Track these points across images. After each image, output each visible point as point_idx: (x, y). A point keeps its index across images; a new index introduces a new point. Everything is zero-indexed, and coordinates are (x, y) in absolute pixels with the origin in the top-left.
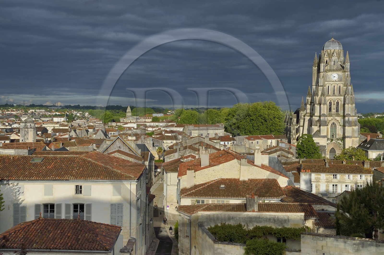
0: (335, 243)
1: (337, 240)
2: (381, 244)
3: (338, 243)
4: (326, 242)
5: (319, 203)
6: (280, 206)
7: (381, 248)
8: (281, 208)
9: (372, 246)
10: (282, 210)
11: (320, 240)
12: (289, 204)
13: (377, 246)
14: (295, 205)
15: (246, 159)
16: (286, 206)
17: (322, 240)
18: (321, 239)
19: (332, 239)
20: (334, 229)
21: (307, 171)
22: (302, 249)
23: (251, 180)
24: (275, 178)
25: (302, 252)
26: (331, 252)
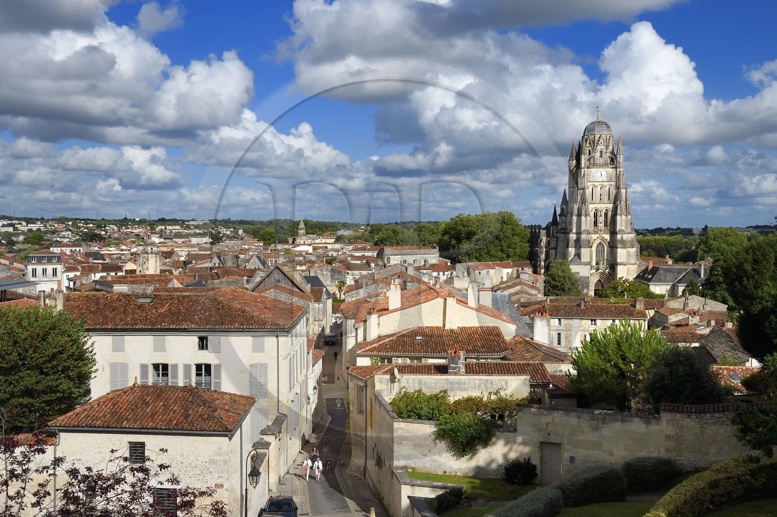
0: (565, 418)
1: (568, 415)
2: (628, 418)
3: (569, 419)
4: (551, 417)
5: (556, 361)
6: (498, 366)
7: (629, 424)
8: (499, 368)
9: (617, 421)
10: (503, 372)
11: (545, 415)
12: (511, 364)
13: (623, 421)
14: (519, 364)
15: (454, 297)
16: (507, 366)
17: (546, 415)
18: (546, 413)
19: (560, 412)
21: (544, 314)
22: (518, 428)
23: (462, 329)
24: (495, 325)
25: (518, 432)
26: (560, 432)
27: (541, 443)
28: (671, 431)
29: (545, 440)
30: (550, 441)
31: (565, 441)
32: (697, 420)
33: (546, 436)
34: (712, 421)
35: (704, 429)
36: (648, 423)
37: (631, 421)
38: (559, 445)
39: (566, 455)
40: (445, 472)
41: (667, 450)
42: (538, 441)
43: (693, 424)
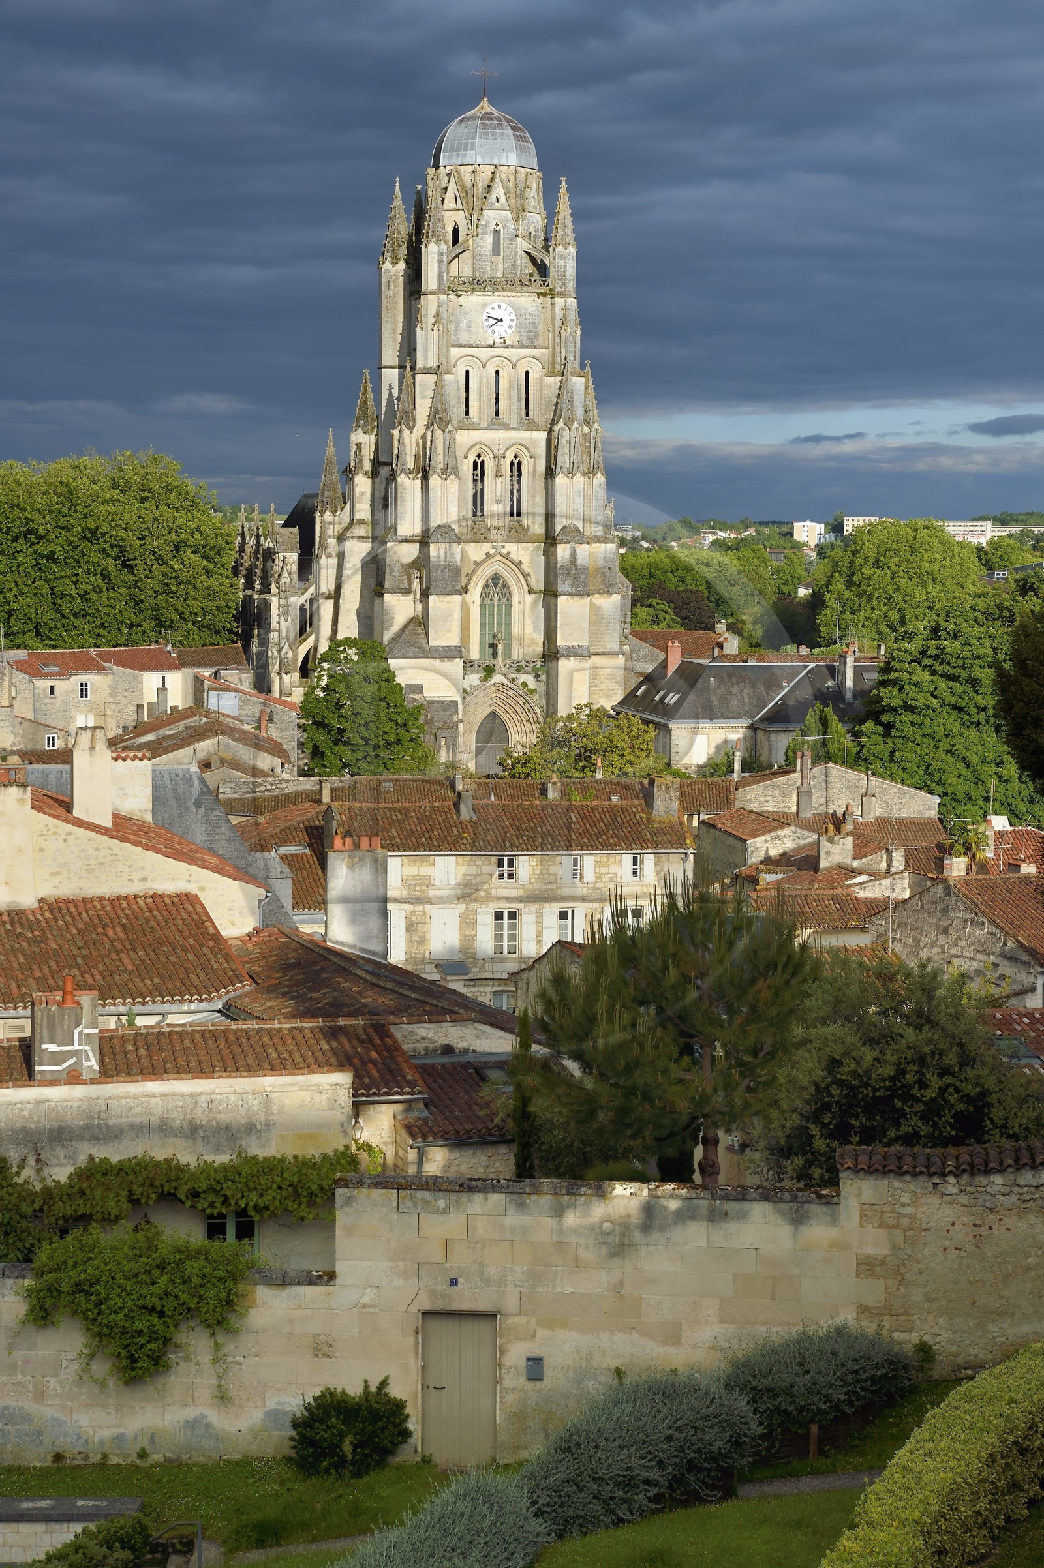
0: (513, 1219)
1: (521, 1205)
2: (732, 1206)
3: (526, 1220)
4: (463, 1219)
5: (430, 1013)
6: (222, 1041)
7: (732, 1226)
8: (225, 1051)
9: (693, 1218)
10: (230, 1063)
11: (438, 1211)
12: (269, 1031)
13: (714, 1217)
14: (301, 1030)
15: (24, 786)
16: (254, 1039)
17: (445, 1212)
18: (442, 1204)
19: (495, 1198)
20: (503, 1149)
21: (365, 842)
22: (340, 1267)
23: (55, 908)
24: (192, 888)
25: (339, 1280)
26: (493, 1271)
27: (426, 1314)
28: (875, 1244)
29: (440, 1305)
30: (456, 1306)
31: (511, 1302)
32: (964, 1199)
33: (443, 1287)
34: (1013, 1199)
35: (983, 1230)
36: (798, 1220)
37: (743, 1216)
38: (492, 1316)
39: (516, 1355)
40: (58, 1457)
41: (863, 1310)
42: (414, 1309)
43: (949, 1213)
